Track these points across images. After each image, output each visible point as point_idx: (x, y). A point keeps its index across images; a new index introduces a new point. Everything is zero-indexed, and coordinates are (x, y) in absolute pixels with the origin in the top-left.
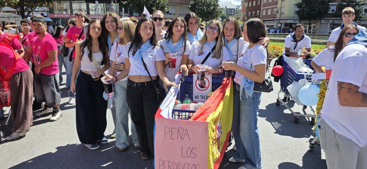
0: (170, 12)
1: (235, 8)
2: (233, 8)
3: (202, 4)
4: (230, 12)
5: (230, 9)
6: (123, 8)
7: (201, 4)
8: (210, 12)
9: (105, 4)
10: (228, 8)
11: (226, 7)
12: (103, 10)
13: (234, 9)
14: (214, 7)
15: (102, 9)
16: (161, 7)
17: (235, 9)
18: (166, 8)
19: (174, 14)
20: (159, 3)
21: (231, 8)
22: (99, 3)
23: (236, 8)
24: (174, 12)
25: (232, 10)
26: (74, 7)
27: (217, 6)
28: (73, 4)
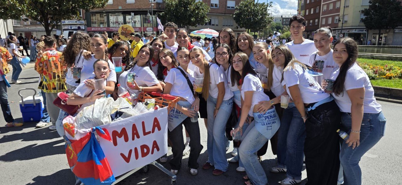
0: (212, 23)
3: (249, 13)
4: (286, 21)
5: (286, 18)
7: (247, 14)
8: (257, 22)
9: (142, 16)
10: (283, 17)
11: (282, 17)
12: (140, 23)
14: (262, 16)
15: (139, 21)
16: (201, 17)
18: (206, 19)
19: (217, 25)
20: (198, 13)
21: (288, 17)
22: (135, 15)
24: (216, 23)
26: (111, 20)
27: (266, 14)
28: (110, 16)
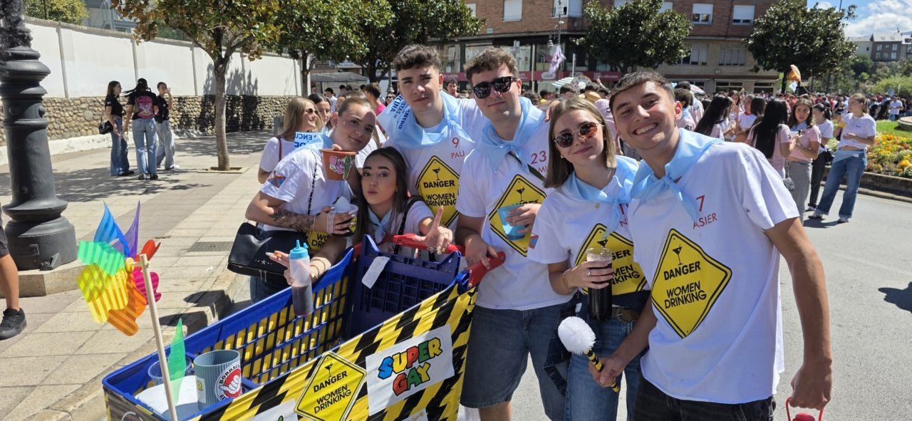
0: (692, 59)
1: (902, 39)
2: (897, 39)
3: (790, 33)
4: (884, 50)
5: (884, 43)
6: (574, 55)
7: (785, 35)
8: (811, 55)
9: (534, 47)
10: (876, 40)
11: (872, 39)
12: (529, 62)
13: (899, 43)
14: (825, 40)
15: (526, 58)
16: (670, 46)
17: (904, 43)
18: (681, 51)
19: (704, 64)
20: (664, 38)
21: (890, 40)
22: (521, 45)
23: (906, 40)
24: (703, 58)
25: (891, 48)
27: (836, 37)
28: (467, 49)
